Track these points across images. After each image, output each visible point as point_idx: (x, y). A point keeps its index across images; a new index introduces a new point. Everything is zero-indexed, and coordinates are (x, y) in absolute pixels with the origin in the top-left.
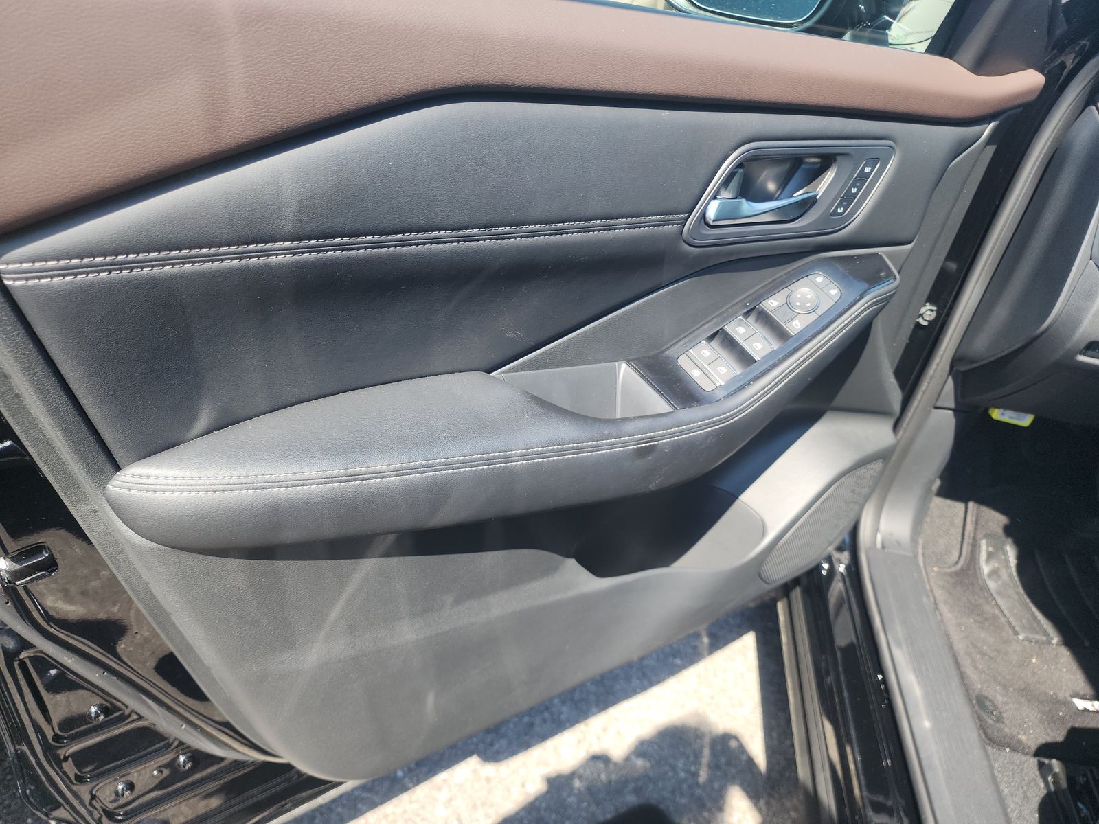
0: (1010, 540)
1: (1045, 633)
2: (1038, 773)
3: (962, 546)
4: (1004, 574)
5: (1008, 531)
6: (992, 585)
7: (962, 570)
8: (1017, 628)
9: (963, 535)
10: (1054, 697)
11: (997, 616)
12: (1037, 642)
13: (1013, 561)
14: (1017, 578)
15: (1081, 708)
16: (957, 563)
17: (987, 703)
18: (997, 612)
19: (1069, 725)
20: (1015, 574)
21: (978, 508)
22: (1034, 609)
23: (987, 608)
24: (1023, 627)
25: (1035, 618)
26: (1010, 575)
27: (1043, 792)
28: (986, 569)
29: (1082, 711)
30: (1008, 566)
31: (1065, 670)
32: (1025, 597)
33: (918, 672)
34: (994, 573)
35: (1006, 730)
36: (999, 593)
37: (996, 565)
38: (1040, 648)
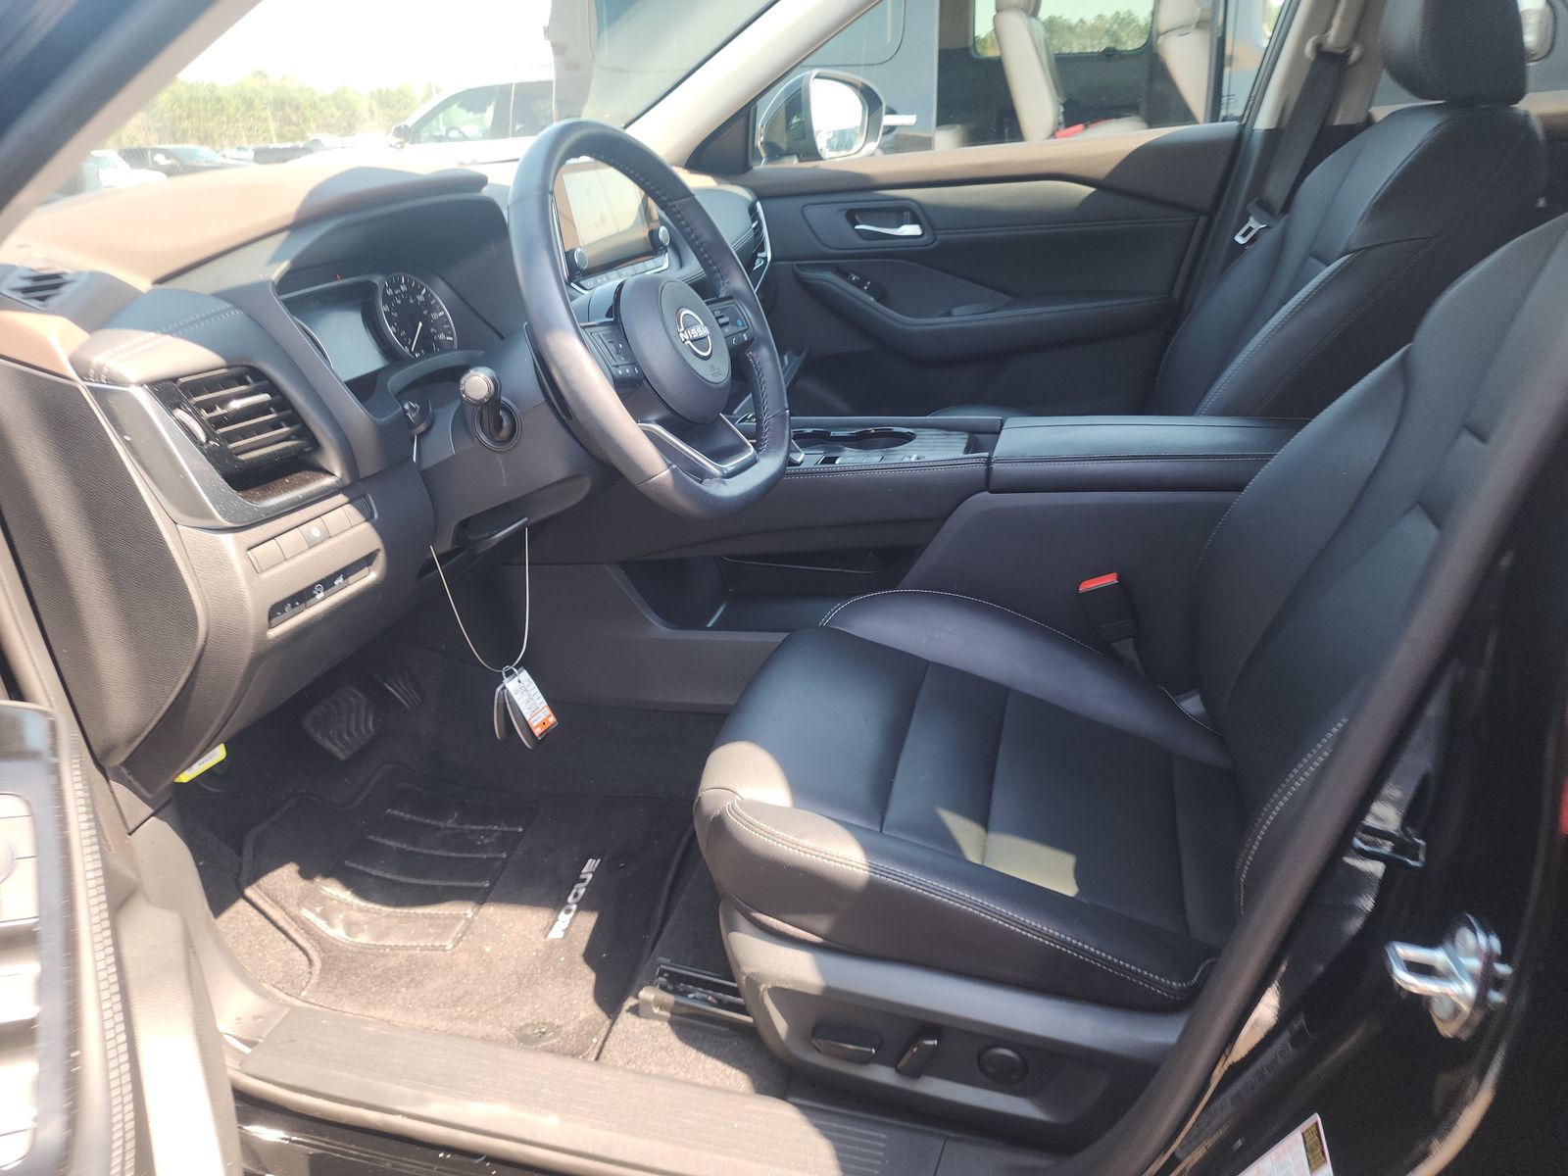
0: (318, 880)
1: (458, 918)
2: (643, 1021)
3: (293, 941)
4: (359, 916)
5: (306, 874)
6: (363, 939)
7: (324, 962)
8: (437, 944)
9: (280, 929)
10: (540, 954)
11: (409, 956)
12: (464, 933)
13: (347, 896)
14: (371, 905)
15: (561, 935)
16: (310, 961)
17: (529, 1031)
18: (406, 953)
19: (580, 960)
20: (363, 904)
21: (259, 887)
22: (420, 910)
23: (393, 962)
24: (439, 936)
25: (430, 917)
26: (361, 910)
27: (666, 1028)
28: (337, 933)
29: (564, 937)
30: (349, 906)
31: (511, 924)
32: (399, 910)
33: (474, 1095)
34: (350, 926)
35: (570, 1028)
36: (380, 936)
37: (341, 916)
38: (472, 933)
